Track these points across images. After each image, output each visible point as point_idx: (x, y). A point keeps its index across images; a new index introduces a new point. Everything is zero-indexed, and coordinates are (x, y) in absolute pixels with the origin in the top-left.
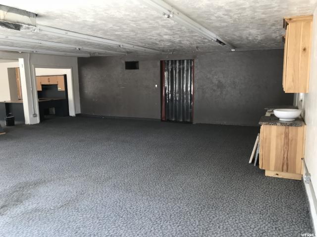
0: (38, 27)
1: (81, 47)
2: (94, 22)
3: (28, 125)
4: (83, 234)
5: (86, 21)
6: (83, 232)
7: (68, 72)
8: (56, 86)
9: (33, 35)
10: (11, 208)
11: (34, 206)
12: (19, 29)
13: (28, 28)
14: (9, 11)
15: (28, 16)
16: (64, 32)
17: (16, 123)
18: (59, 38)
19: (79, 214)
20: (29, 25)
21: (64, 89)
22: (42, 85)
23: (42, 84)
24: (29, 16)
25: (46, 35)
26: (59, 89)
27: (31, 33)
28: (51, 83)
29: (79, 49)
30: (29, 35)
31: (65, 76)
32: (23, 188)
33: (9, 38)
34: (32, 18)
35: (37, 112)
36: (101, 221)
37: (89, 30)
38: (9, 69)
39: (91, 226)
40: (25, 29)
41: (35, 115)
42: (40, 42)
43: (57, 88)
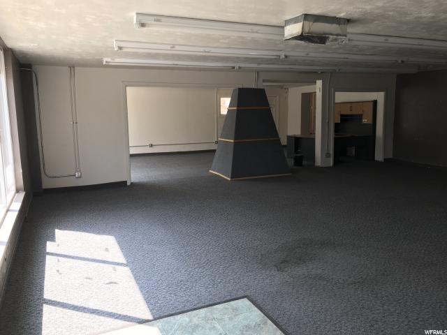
0: (349, 36)
1: (405, 59)
2: (433, 17)
3: (319, 167)
4: (382, 331)
5: (421, 17)
6: (382, 329)
7: (379, 97)
8: (360, 117)
9: (340, 48)
10: (292, 265)
11: (319, 271)
12: (324, 43)
13: (336, 40)
14: (315, 21)
15: (337, 24)
16: (382, 39)
17: (304, 163)
18: (374, 47)
19: (378, 302)
20: (337, 35)
21: (370, 122)
22: (342, 116)
23: (342, 113)
24: (339, 24)
25: (355, 46)
26: (365, 121)
27: (337, 46)
28: (354, 112)
29: (402, 61)
30: (335, 49)
31: (375, 102)
32: (307, 245)
33: (311, 55)
34: (342, 26)
35: (332, 152)
36: (411, 324)
37: (424, 31)
38: (304, 95)
39: (394, 325)
40: (332, 41)
41: (328, 155)
42: (346, 56)
43: (361, 119)
